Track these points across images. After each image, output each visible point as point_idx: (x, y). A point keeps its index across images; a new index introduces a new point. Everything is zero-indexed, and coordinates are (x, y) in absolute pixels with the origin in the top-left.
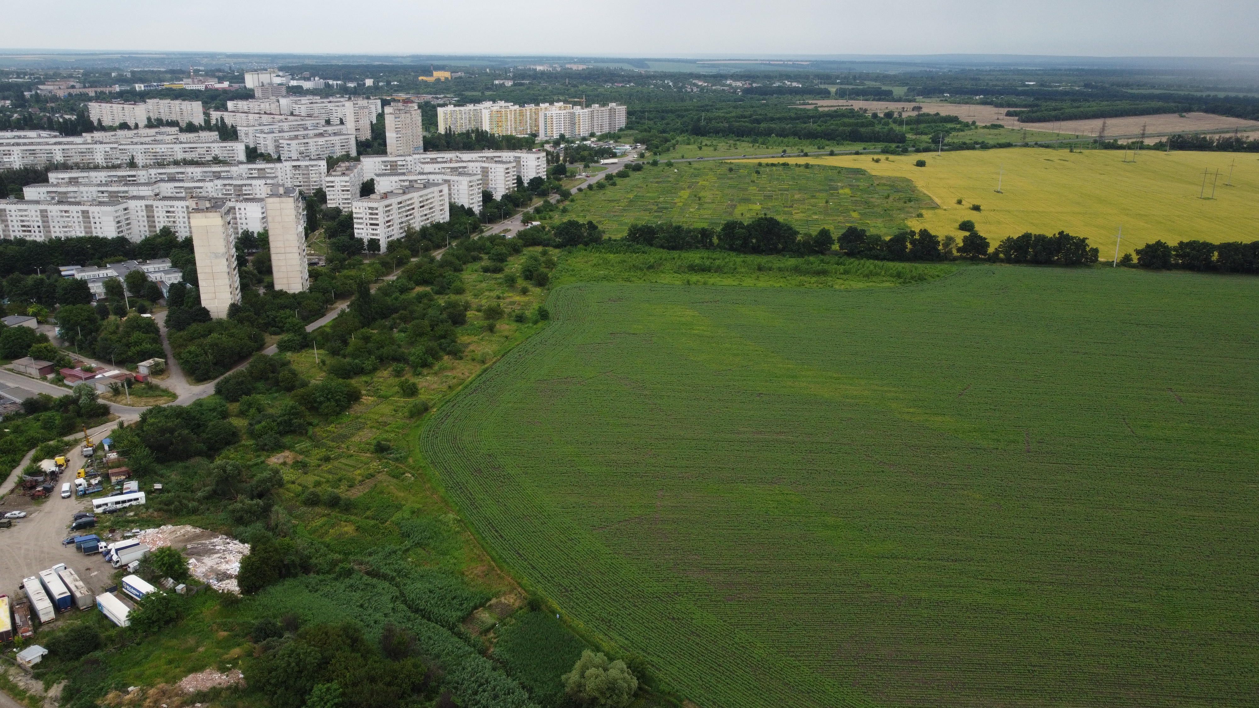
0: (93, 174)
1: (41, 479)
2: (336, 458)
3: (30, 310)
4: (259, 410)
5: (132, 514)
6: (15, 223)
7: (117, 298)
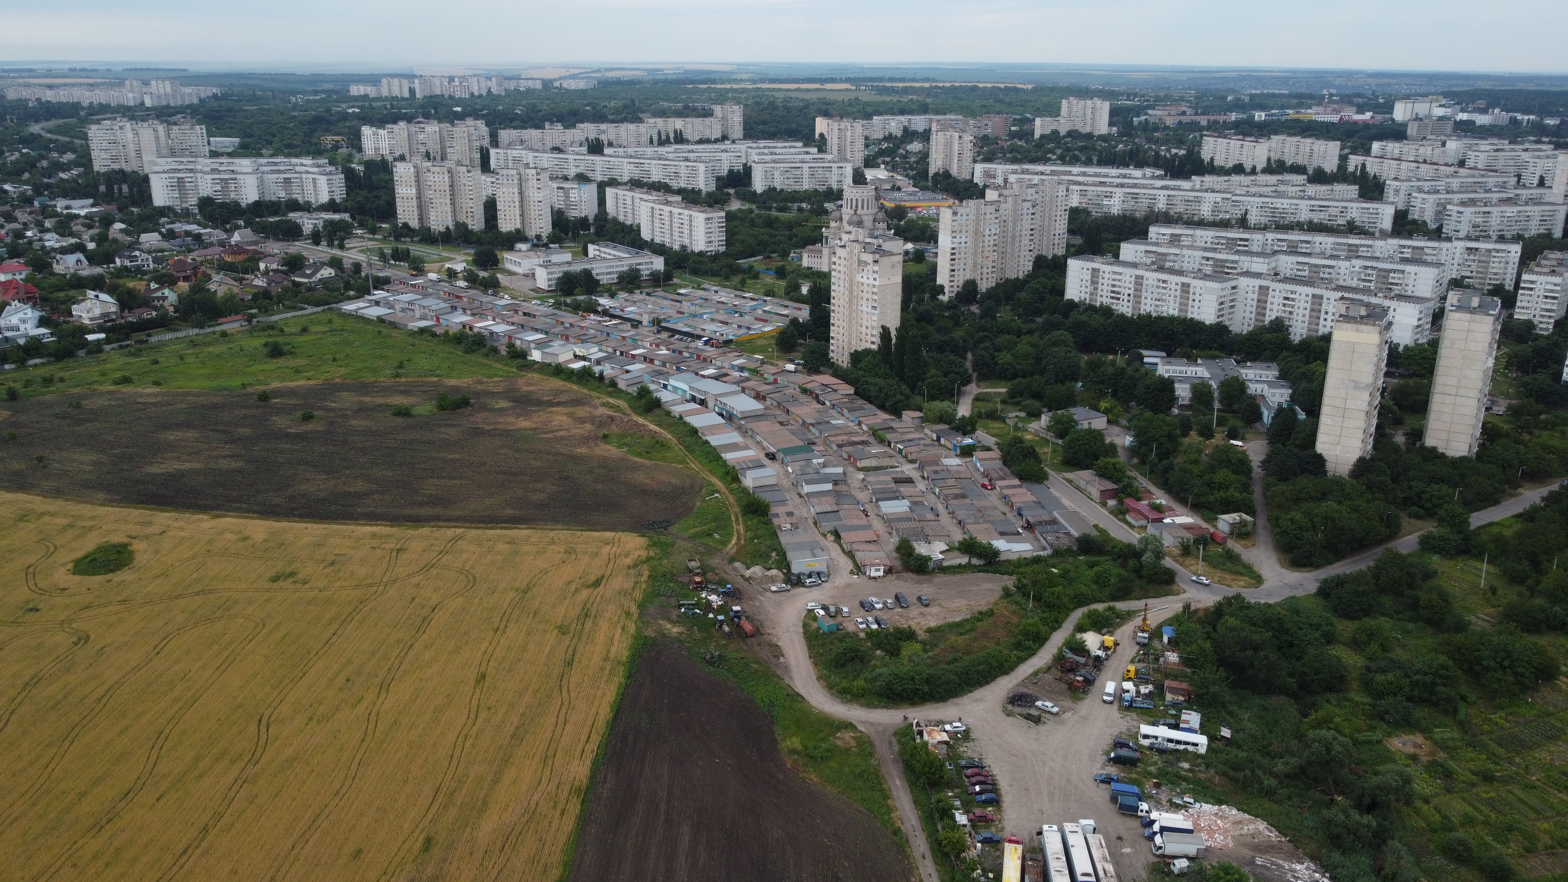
1: (1082, 660)
3: (1103, 405)
4: (1384, 648)
5: (1186, 765)
6: (1105, 287)
7: (1203, 408)
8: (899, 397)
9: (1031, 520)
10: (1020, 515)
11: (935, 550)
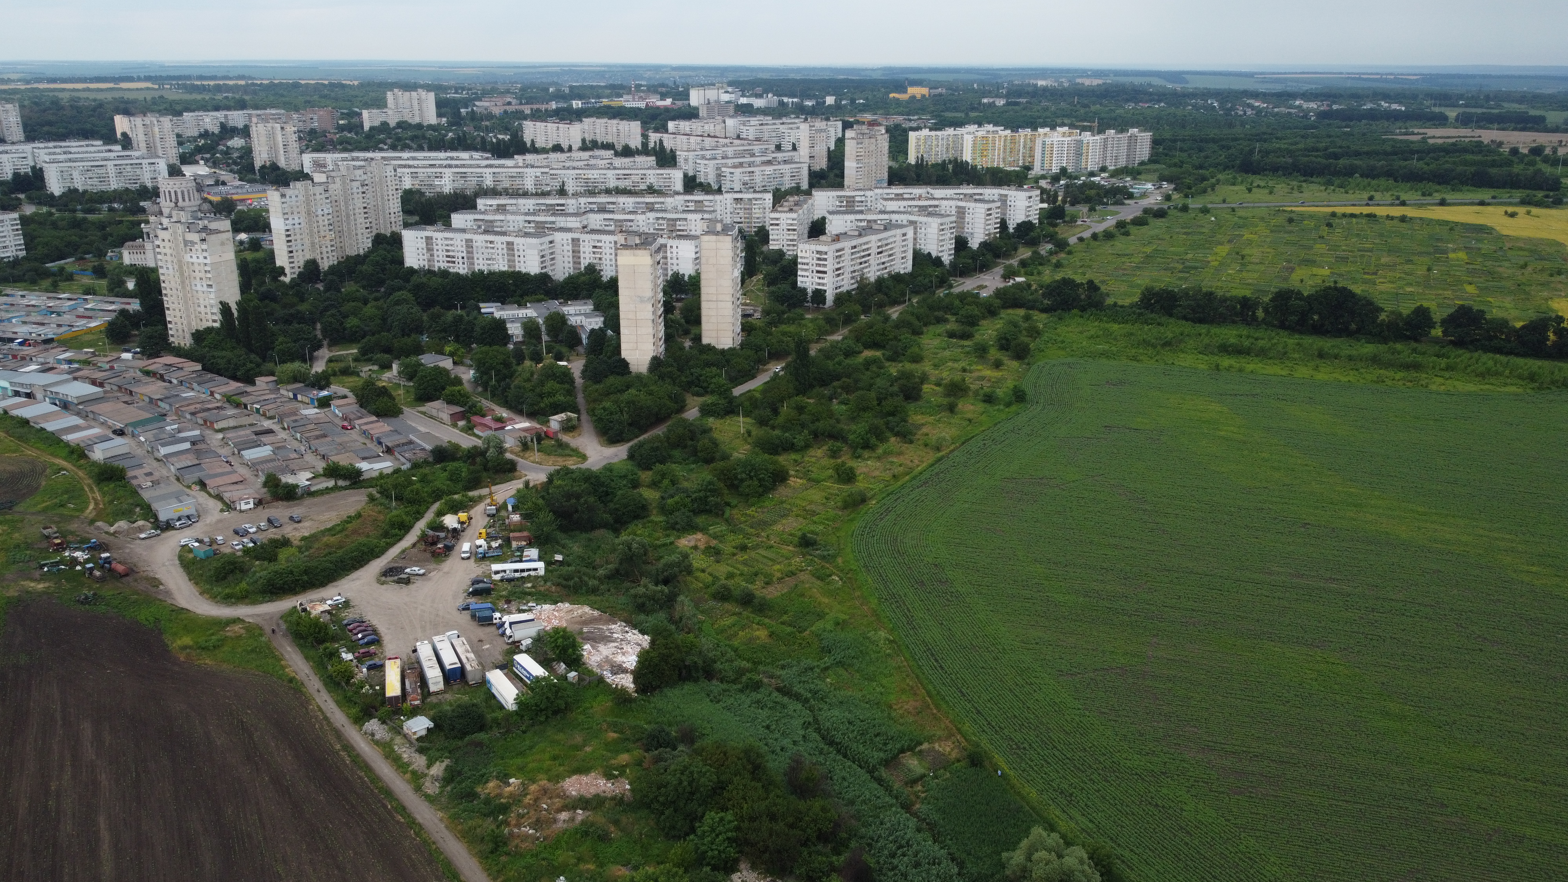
0: (521, 201)
1: (442, 535)
2: (754, 548)
3: (448, 349)
4: (673, 483)
5: (529, 585)
6: (440, 253)
7: (534, 341)
8: (249, 365)
9: (389, 444)
10: (380, 443)
11: (302, 479)
